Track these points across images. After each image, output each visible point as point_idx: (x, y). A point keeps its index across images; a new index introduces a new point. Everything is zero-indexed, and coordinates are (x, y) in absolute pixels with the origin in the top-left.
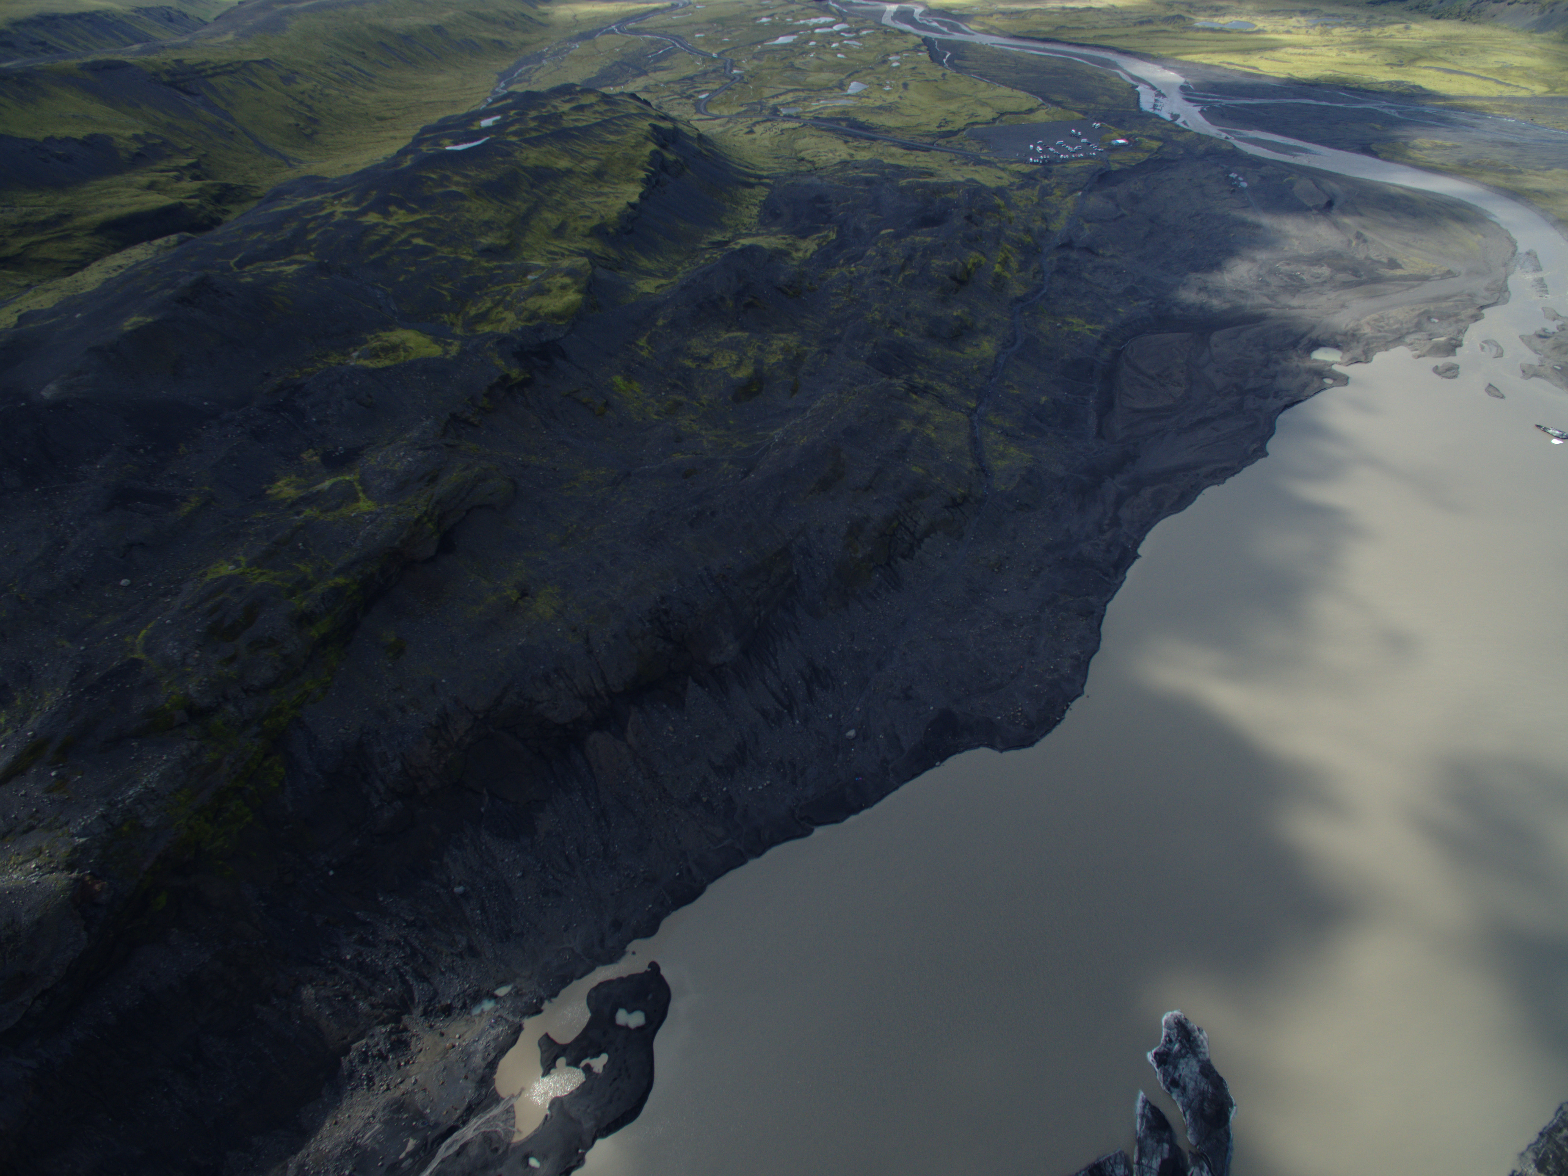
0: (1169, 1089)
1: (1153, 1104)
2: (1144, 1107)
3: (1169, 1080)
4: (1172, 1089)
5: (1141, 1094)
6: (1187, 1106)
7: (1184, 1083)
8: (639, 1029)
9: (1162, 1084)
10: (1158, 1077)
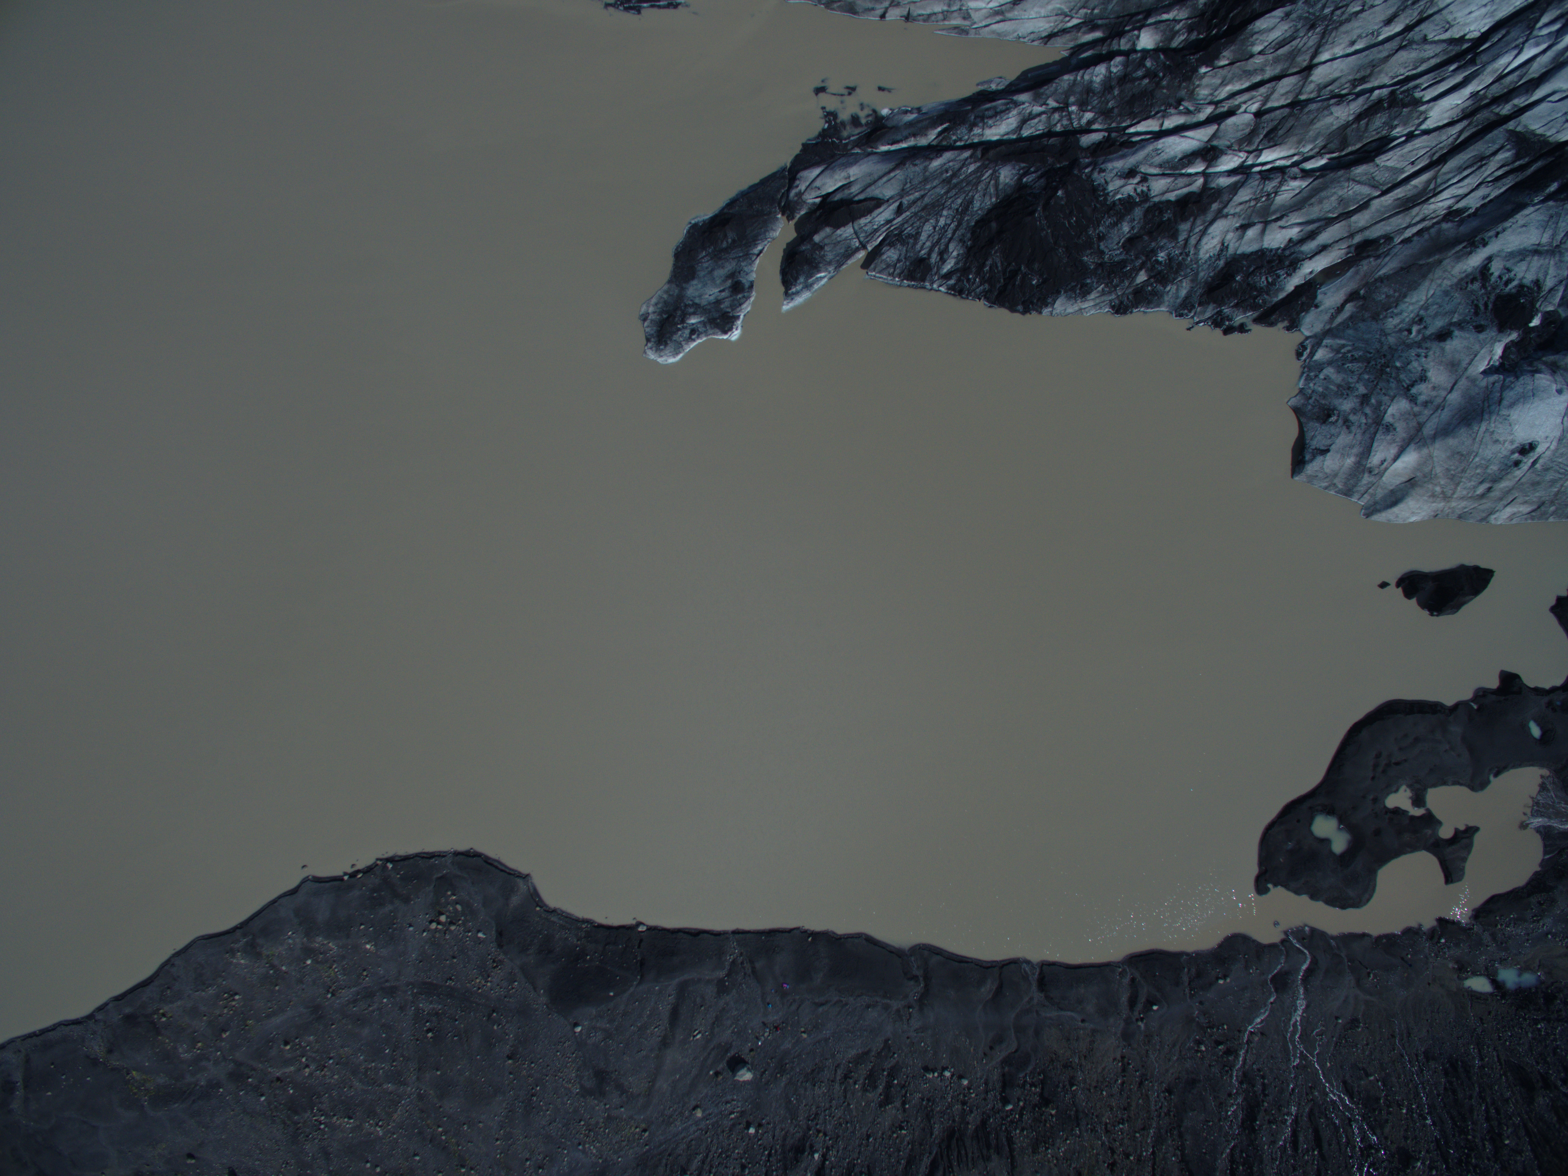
0: (751, 286)
1: (783, 289)
2: (797, 293)
3: (740, 296)
4: (747, 285)
5: (785, 308)
6: (748, 257)
7: (724, 281)
8: (1329, 811)
9: (752, 299)
10: (749, 309)
